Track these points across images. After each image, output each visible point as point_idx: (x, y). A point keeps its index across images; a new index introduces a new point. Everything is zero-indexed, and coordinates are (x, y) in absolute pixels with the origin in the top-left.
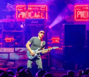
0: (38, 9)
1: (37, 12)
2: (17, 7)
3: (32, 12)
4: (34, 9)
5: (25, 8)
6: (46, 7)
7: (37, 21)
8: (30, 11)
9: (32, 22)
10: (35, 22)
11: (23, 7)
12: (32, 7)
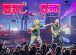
0: (54, 7)
1: (53, 9)
2: (41, 5)
3: (51, 9)
4: (51, 6)
5: (46, 6)
6: (59, 5)
7: (53, 14)
8: (49, 8)
9: (51, 15)
10: (53, 15)
11: (45, 6)
12: (50, 5)
